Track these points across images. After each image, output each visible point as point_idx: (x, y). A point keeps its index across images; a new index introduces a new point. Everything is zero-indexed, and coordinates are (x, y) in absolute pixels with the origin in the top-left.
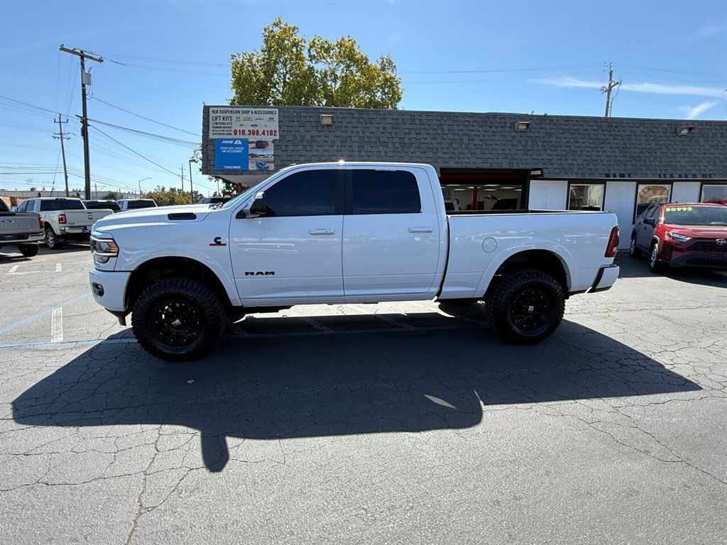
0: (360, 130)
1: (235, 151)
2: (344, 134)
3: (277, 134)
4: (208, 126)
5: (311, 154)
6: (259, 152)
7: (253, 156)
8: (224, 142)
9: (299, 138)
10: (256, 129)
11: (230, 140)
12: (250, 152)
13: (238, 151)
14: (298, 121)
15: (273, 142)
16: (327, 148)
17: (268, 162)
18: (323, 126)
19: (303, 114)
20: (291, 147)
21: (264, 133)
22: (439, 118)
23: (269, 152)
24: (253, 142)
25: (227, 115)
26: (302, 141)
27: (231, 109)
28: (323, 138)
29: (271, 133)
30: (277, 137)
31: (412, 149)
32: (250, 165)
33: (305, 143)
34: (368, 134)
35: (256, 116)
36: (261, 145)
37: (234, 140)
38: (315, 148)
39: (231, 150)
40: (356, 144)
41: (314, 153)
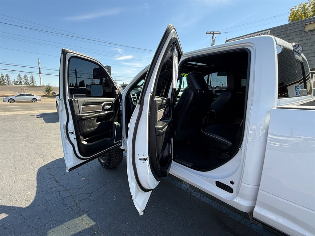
18: (307, 32)
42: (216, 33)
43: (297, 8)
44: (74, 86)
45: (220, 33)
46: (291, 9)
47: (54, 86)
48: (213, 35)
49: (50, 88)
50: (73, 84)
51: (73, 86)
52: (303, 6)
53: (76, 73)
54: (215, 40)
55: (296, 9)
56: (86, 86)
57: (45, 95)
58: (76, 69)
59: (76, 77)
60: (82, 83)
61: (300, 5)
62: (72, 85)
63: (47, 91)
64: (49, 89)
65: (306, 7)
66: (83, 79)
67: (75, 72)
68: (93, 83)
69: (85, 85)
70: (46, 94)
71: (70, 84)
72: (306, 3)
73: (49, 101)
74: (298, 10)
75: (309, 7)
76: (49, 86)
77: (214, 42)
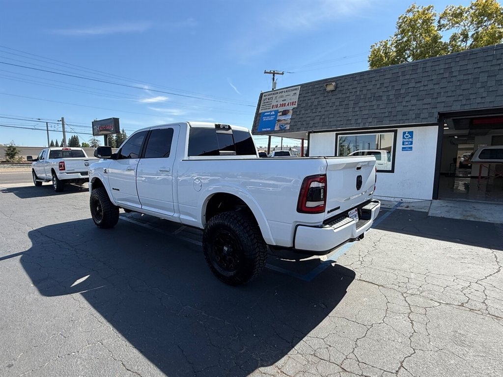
0: (358, 89)
1: (270, 119)
2: (344, 96)
3: (296, 104)
4: (260, 105)
5: (315, 114)
6: (283, 118)
7: (279, 121)
8: (266, 114)
9: (309, 104)
10: (284, 102)
11: (268, 112)
12: (278, 119)
13: (271, 119)
14: (311, 92)
15: (292, 110)
16: (328, 108)
17: (287, 124)
18: (328, 92)
19: (316, 86)
20: (303, 112)
21: (288, 105)
22: (450, 61)
23: (289, 117)
24: (281, 112)
25: (271, 96)
26: (311, 106)
27: (274, 92)
28: (326, 102)
29: (293, 104)
30: (296, 106)
31: (407, 99)
32: (276, 127)
33: (313, 107)
34: (365, 92)
35: (286, 94)
36: (285, 113)
37: (271, 112)
38: (319, 110)
39: (268, 119)
40: (352, 102)
41: (318, 114)
42: (278, 73)
43: (379, 45)
44: (60, 145)
45: (283, 74)
46: (372, 46)
47: (21, 146)
48: (274, 75)
49: (14, 149)
50: (57, 143)
51: (57, 145)
52: (384, 44)
53: (63, 124)
54: (276, 83)
55: (377, 47)
56: (81, 146)
57: (5, 162)
58: (63, 118)
59: (64, 132)
60: (74, 142)
61: (381, 42)
62: (55, 144)
63: (8, 154)
64: (12, 151)
65: (388, 46)
66: (76, 135)
67: (61, 122)
68: (95, 140)
69: (81, 144)
70: (7, 160)
71: (52, 142)
72: (387, 40)
73: (15, 171)
74: (379, 49)
75: (391, 45)
76: (13, 145)
77: (275, 84)
